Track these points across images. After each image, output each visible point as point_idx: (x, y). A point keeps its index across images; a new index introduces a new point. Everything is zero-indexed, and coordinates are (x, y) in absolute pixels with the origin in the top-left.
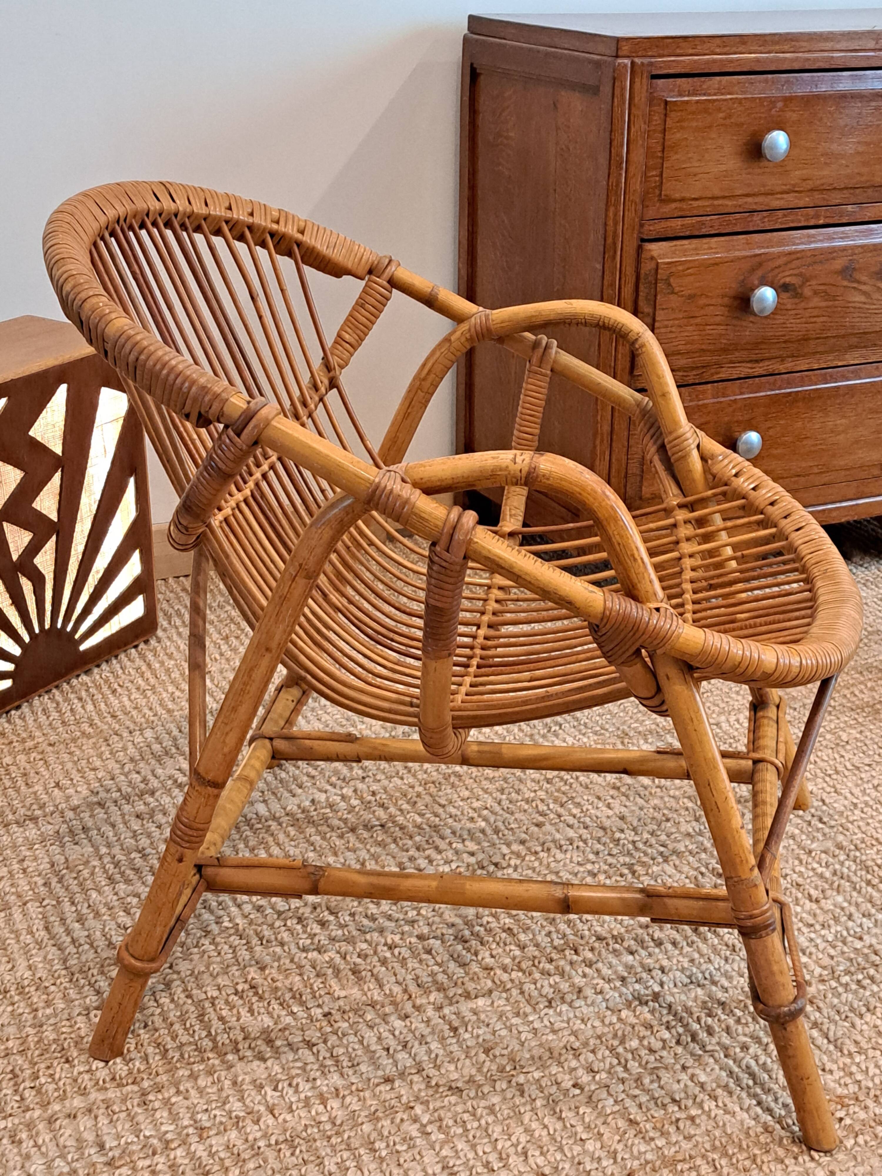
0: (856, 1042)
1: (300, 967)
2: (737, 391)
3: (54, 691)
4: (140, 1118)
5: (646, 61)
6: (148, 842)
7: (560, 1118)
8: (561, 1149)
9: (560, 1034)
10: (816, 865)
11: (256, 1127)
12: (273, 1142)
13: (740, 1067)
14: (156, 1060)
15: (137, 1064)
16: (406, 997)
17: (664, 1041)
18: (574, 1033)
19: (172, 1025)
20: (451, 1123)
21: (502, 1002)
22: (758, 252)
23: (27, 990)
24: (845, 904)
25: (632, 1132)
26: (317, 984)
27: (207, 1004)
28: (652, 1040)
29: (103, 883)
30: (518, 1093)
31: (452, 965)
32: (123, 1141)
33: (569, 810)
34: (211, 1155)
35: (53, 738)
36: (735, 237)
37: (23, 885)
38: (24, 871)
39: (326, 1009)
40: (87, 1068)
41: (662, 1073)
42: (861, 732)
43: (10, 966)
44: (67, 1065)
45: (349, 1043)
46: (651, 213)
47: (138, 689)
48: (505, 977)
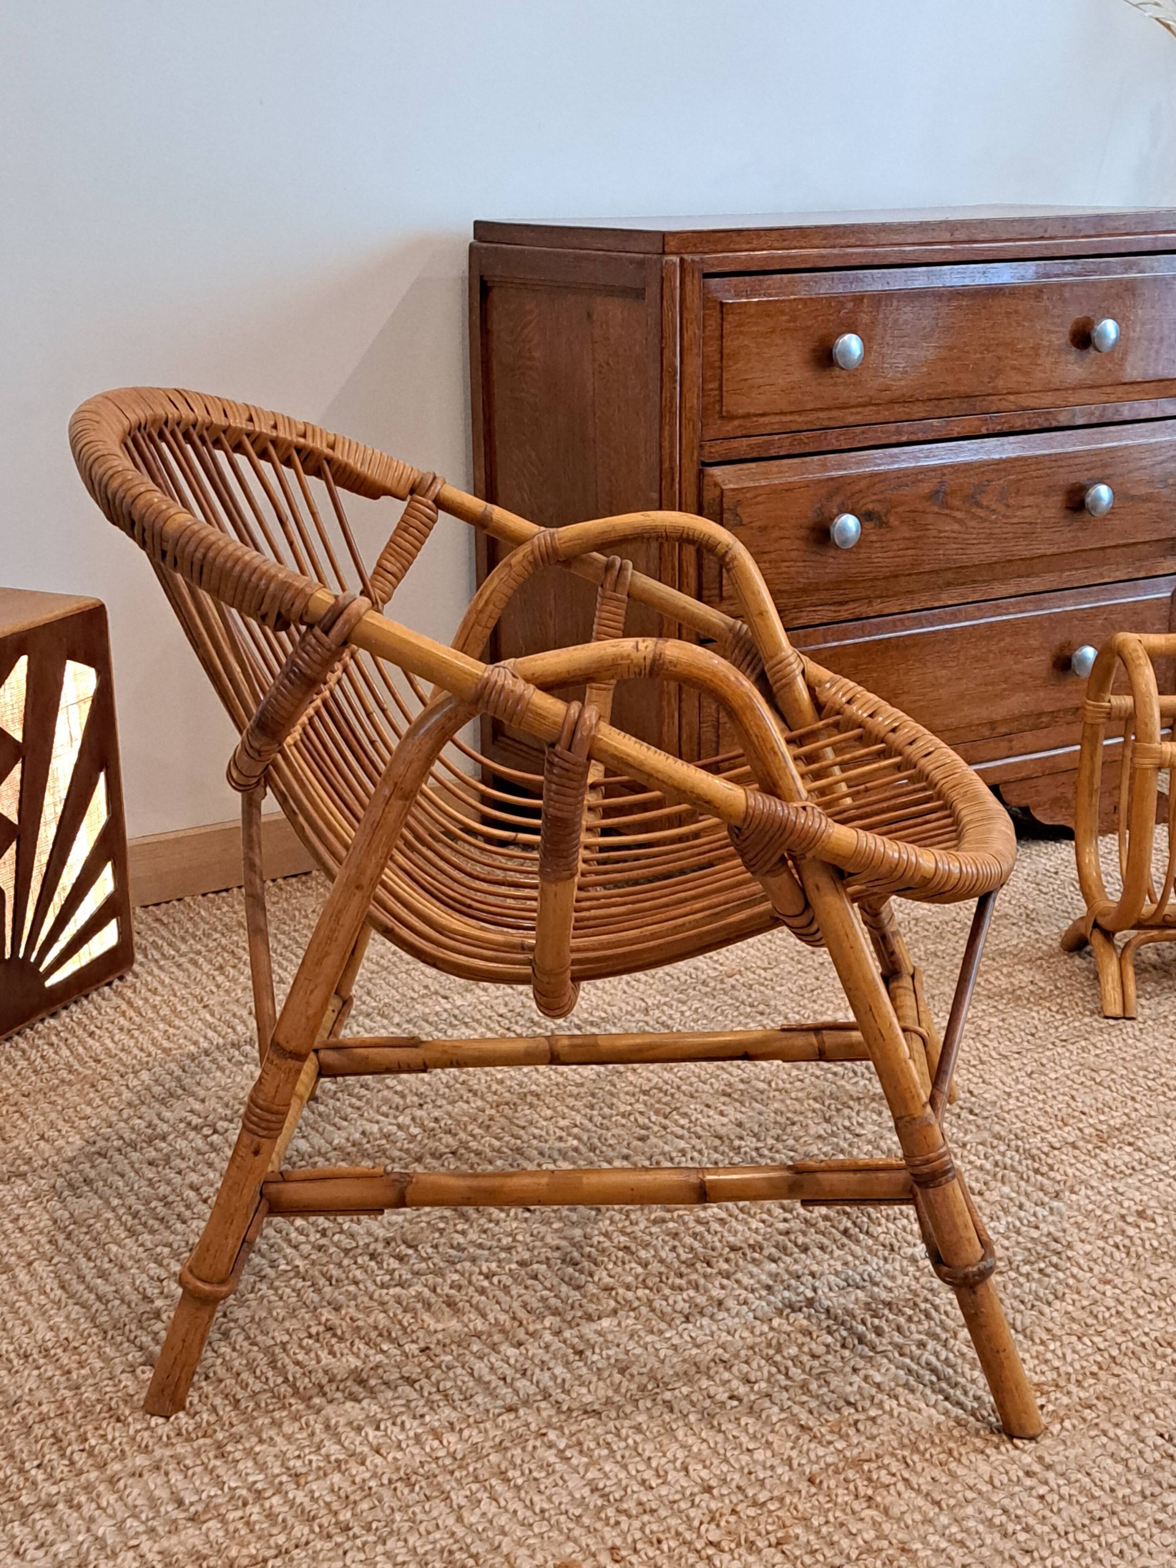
0: (1048, 1330)
1: (382, 1304)
2: (821, 639)
3: (16, 1038)
4: (221, 1471)
5: (697, 258)
6: (169, 1189)
7: (720, 1431)
8: (726, 1461)
9: (705, 1348)
10: (972, 1158)
11: (363, 1468)
12: (385, 1481)
13: (919, 1364)
14: (227, 1412)
15: (205, 1416)
16: (516, 1324)
17: (827, 1346)
18: (723, 1346)
19: (238, 1374)
20: (592, 1445)
21: (630, 1321)
22: (834, 474)
23: (52, 1352)
24: (1013, 1195)
25: (806, 1437)
26: (407, 1319)
27: (277, 1350)
28: (813, 1345)
29: (123, 1236)
30: (666, 1410)
31: (564, 1288)
32: (204, 1496)
33: (676, 1122)
34: (313, 1499)
35: (25, 1088)
36: (808, 459)
37: (24, 1245)
38: (21, 1230)
39: (422, 1345)
40: (145, 1425)
41: (831, 1377)
42: (1003, 1020)
43: (26, 1329)
44: (119, 1425)
45: (456, 1376)
46: (711, 433)
47: (121, 1029)
48: (630, 1295)
